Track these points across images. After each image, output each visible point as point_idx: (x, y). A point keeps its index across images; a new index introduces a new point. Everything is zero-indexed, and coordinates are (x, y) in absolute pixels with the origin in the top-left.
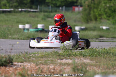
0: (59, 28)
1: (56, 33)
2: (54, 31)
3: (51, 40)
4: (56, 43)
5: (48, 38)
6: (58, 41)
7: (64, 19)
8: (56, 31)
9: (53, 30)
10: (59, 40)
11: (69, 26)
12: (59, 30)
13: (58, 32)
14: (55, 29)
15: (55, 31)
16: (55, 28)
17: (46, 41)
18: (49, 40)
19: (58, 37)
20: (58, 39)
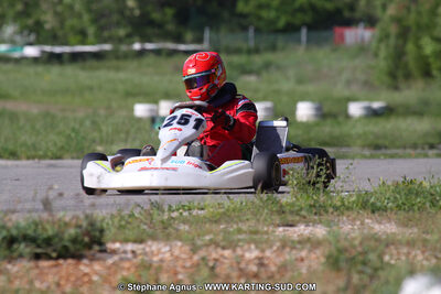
0: (199, 109)
1: (189, 130)
2: (179, 123)
3: (164, 160)
4: (186, 170)
5: (153, 152)
6: (196, 160)
7: (224, 72)
8: (186, 122)
9: (175, 117)
10: (201, 156)
11: (244, 98)
12: (199, 116)
13: (196, 127)
14: (183, 115)
15: (184, 120)
16: (184, 111)
17: (146, 164)
18: (157, 160)
19: (197, 144)
20: (193, 156)
